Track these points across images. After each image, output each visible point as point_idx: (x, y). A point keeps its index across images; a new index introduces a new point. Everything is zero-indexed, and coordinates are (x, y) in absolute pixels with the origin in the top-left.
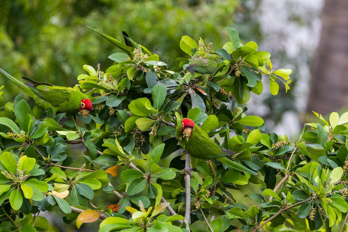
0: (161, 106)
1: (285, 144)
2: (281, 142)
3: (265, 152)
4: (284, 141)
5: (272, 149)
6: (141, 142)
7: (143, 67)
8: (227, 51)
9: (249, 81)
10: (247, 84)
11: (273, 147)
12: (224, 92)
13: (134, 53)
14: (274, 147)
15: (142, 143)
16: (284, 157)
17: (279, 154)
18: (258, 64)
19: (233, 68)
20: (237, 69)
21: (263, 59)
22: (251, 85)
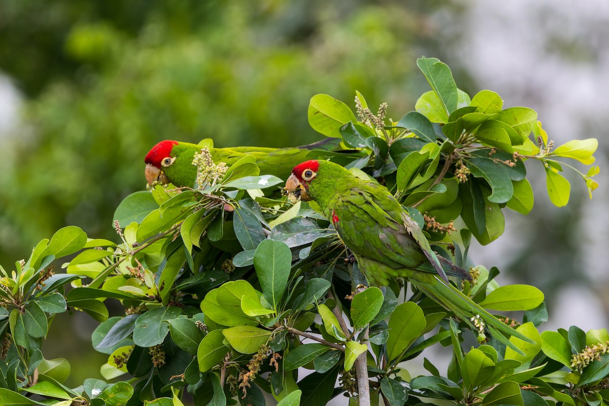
0: (282, 292)
1: (605, 351)
2: (595, 348)
3: (556, 377)
4: (602, 345)
5: (574, 368)
6: (242, 388)
7: (224, 199)
8: (428, 117)
9: (493, 187)
10: (489, 198)
11: (576, 361)
12: (434, 225)
13: (195, 164)
14: (579, 362)
15: (244, 390)
16: (604, 384)
17: (591, 378)
18: (509, 141)
19: (449, 159)
20: (460, 162)
21: (520, 126)
22: (500, 197)
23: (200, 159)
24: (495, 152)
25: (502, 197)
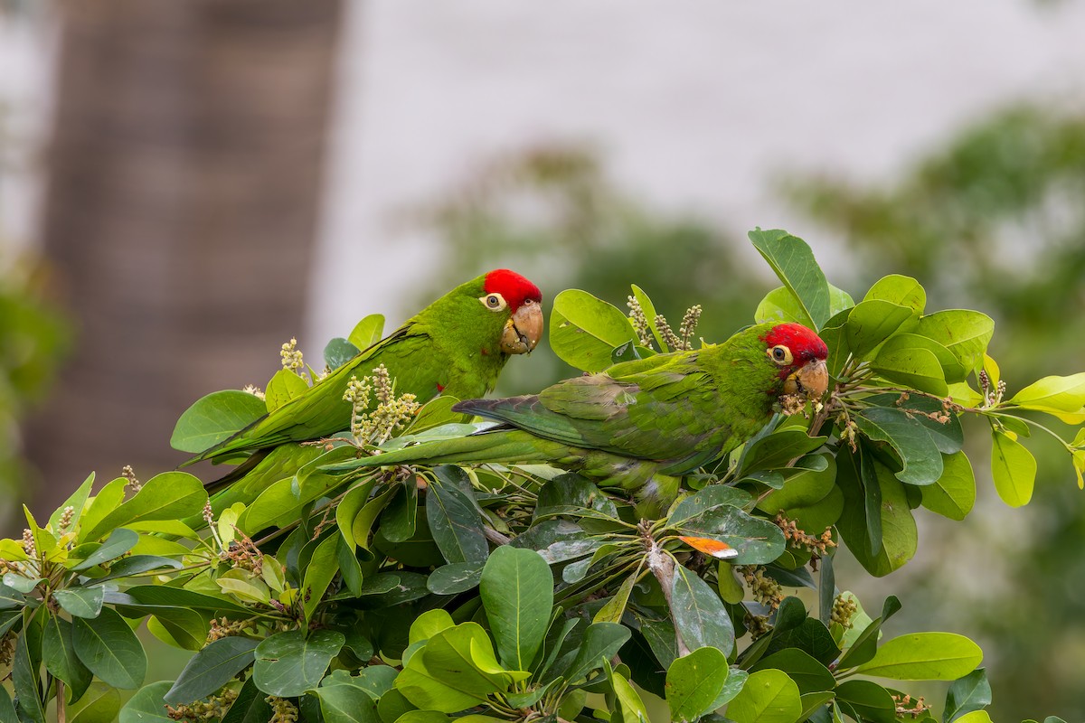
0: (534, 649)
9: (905, 460)
10: (898, 475)
12: (796, 535)
13: (350, 399)
18: (942, 376)
19: (820, 412)
21: (959, 344)
22: (918, 475)
23: (359, 390)
24: (907, 398)
25: (923, 477)
